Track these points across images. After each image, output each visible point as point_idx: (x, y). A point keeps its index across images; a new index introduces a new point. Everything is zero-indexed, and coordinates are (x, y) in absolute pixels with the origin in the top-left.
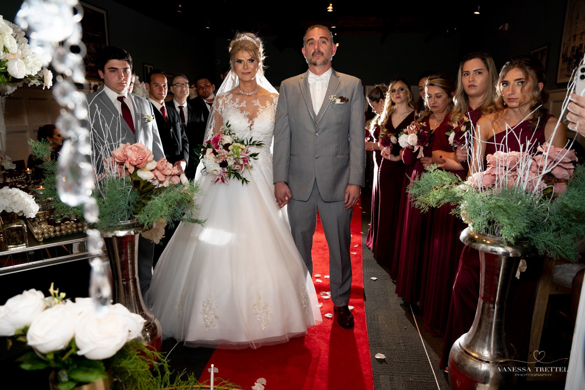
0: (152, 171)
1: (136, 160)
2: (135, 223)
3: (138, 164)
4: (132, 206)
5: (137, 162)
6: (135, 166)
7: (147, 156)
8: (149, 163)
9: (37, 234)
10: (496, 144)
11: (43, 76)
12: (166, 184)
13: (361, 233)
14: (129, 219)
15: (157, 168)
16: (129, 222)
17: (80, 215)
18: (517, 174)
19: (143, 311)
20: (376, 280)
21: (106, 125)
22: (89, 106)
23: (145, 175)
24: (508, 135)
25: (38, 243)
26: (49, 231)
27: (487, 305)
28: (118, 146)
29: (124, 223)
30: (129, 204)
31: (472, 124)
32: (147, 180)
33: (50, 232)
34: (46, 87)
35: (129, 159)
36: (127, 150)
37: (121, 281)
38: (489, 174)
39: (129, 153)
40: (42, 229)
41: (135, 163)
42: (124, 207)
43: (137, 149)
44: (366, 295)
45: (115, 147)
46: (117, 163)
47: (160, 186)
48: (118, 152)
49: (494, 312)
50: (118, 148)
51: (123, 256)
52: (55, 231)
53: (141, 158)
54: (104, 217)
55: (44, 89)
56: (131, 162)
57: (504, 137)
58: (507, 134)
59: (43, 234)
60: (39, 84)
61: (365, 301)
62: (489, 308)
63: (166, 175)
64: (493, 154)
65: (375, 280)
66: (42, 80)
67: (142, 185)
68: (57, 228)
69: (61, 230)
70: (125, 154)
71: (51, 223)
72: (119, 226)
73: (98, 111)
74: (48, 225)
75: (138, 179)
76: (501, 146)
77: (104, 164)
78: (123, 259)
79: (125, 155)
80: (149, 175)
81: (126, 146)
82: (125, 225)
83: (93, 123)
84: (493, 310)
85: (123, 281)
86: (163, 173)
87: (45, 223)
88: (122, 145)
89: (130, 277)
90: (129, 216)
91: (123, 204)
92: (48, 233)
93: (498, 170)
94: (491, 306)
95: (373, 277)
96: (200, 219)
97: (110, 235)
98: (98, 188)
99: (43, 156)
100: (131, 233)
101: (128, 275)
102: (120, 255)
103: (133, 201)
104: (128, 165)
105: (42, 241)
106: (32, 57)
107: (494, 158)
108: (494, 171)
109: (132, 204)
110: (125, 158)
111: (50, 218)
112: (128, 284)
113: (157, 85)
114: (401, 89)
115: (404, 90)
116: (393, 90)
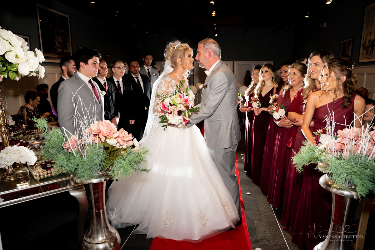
0: (115, 138)
1: (106, 133)
2: (104, 174)
3: (108, 136)
4: (103, 163)
5: (107, 134)
6: (105, 137)
7: (113, 129)
8: (114, 134)
9: (36, 176)
10: (346, 125)
11: (39, 70)
12: (125, 147)
13: (237, 160)
14: (101, 171)
15: (118, 137)
16: (101, 173)
17: (70, 171)
18: (359, 144)
19: (108, 229)
20: (250, 194)
21: (86, 109)
22: (74, 96)
23: (111, 142)
25: (36, 182)
28: (94, 123)
29: (98, 173)
30: (101, 162)
31: (329, 111)
33: (45, 174)
34: (40, 77)
35: (101, 132)
36: (100, 126)
37: (95, 210)
38: (339, 143)
39: (102, 128)
40: (38, 172)
41: (106, 135)
42: (98, 164)
43: (106, 125)
44: (245, 206)
45: (92, 123)
46: (93, 134)
47: (121, 147)
48: (94, 126)
51: (96, 194)
52: (47, 174)
53: (110, 131)
54: (86, 172)
55: (39, 79)
56: (103, 134)
57: (353, 121)
58: (355, 120)
59: (40, 176)
60: (36, 75)
61: (245, 209)
62: (338, 228)
63: (125, 141)
64: (342, 130)
66: (38, 73)
67: (110, 149)
68: (49, 172)
69: (51, 173)
70: (99, 128)
71: (44, 167)
72: (95, 176)
73: (80, 99)
74: (42, 169)
75: (108, 146)
76: (350, 127)
77: (84, 134)
78: (96, 196)
79: (98, 129)
80: (114, 141)
81: (99, 123)
82: (98, 175)
83: (77, 107)
84: (341, 230)
85: (96, 210)
86: (123, 140)
87: (40, 167)
88: (96, 122)
89: (101, 207)
90: (101, 169)
91: (98, 161)
92: (43, 175)
93: (347, 141)
95: (247, 192)
96: (147, 169)
97: (88, 182)
98: (80, 150)
99: (42, 128)
100: (102, 180)
101: (99, 206)
102: (94, 193)
103: (103, 159)
104: (101, 136)
105: (39, 181)
106: (33, 59)
107: (343, 133)
108: (343, 141)
109: (103, 161)
110: (99, 131)
111: (42, 163)
112: (99, 212)
113: (102, 67)
114: (267, 72)
115: (269, 72)
116: (262, 72)
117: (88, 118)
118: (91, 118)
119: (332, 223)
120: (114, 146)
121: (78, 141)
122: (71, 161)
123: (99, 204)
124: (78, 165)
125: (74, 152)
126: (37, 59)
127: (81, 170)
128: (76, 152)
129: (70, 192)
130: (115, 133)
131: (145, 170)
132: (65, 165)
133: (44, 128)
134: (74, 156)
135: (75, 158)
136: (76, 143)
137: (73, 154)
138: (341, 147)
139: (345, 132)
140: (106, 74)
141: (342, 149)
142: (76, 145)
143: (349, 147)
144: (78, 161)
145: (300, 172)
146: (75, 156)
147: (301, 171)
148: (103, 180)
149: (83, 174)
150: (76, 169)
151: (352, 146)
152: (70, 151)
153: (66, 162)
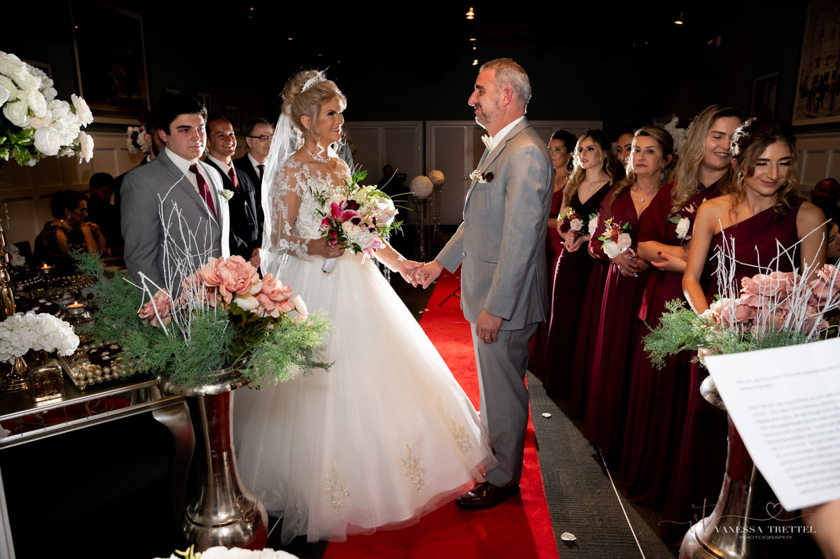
0: (256, 295)
1: (235, 283)
2: (231, 373)
3: (238, 290)
4: (227, 350)
5: (238, 287)
6: (234, 294)
7: (250, 276)
8: (252, 286)
9: (78, 379)
10: (759, 267)
11: (80, 144)
12: (275, 314)
14: (223, 367)
15: (261, 292)
16: (223, 372)
17: (156, 368)
18: (787, 307)
19: (241, 494)
20: (550, 417)
21: (190, 232)
22: (162, 202)
23: (247, 304)
24: (780, 257)
25: (78, 392)
26: (95, 374)
27: (737, 485)
28: (207, 262)
29: (217, 373)
30: (224, 347)
31: (724, 236)
32: (249, 311)
33: (97, 375)
34: (84, 159)
35: (225, 283)
36: (221, 269)
37: (210, 454)
38: (745, 305)
39: (226, 273)
40: (81, 372)
41: (234, 289)
42: (217, 352)
43: (235, 265)
44: (539, 441)
45: (203, 263)
46: (206, 287)
47: (266, 315)
48: (208, 270)
49: (747, 496)
50: (206, 264)
51: (214, 418)
52: (103, 374)
53: (243, 281)
54: (192, 369)
55: (80, 163)
56: (229, 287)
57: (774, 259)
58: (778, 255)
59: (86, 379)
60: (73, 154)
61: (538, 450)
62: (740, 490)
63: (275, 301)
64: (751, 278)
65: (548, 418)
66: (77, 148)
67: (244, 319)
68: (107, 370)
69: (111, 373)
70: (218, 273)
71: (95, 359)
72: (210, 379)
73: (177, 210)
74: (92, 364)
75: (240, 312)
76: (767, 271)
77: (185, 286)
78: (214, 422)
79: (218, 276)
80: (251, 302)
81: (219, 262)
82: (218, 377)
83: (168, 227)
84: (746, 493)
85: (212, 453)
86: (272, 299)
87: (85, 360)
88: (212, 260)
89: (223, 447)
90: (223, 363)
91: (216, 347)
92: (93, 378)
93: (761, 301)
94: (744, 487)
95: (545, 412)
96: (325, 362)
97: (196, 391)
98: (177, 321)
99: (92, 273)
100: (226, 388)
101: (221, 444)
102: (209, 417)
103: (229, 342)
104: (223, 291)
105: (84, 390)
106: (67, 120)
107: (754, 284)
108: (752, 302)
109: (229, 346)
110: (219, 281)
111: (91, 350)
112: (221, 457)
113: (222, 136)
114: (590, 149)
115: (595, 151)
116: (581, 150)
117: (193, 252)
118: (202, 251)
119: (726, 478)
120: (251, 312)
121: (173, 303)
122: (157, 347)
123: (220, 439)
124: (173, 355)
125: (164, 327)
126: (75, 118)
127: (180, 367)
128: (168, 326)
129: (154, 414)
130: (254, 284)
131: (321, 365)
132: (145, 356)
133: (96, 272)
134: (164, 335)
135: (166, 340)
136: (167, 306)
137: (161, 331)
138: (749, 314)
139: (757, 282)
140: (231, 151)
141: (750, 318)
142: (168, 311)
143: (765, 314)
144: (174, 346)
145: (660, 368)
146: (167, 334)
147: (661, 365)
148: (228, 386)
149: (184, 375)
150: (168, 364)
151: (772, 313)
152: (154, 325)
153: (146, 349)
